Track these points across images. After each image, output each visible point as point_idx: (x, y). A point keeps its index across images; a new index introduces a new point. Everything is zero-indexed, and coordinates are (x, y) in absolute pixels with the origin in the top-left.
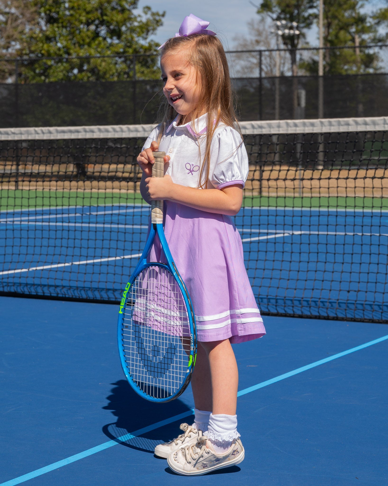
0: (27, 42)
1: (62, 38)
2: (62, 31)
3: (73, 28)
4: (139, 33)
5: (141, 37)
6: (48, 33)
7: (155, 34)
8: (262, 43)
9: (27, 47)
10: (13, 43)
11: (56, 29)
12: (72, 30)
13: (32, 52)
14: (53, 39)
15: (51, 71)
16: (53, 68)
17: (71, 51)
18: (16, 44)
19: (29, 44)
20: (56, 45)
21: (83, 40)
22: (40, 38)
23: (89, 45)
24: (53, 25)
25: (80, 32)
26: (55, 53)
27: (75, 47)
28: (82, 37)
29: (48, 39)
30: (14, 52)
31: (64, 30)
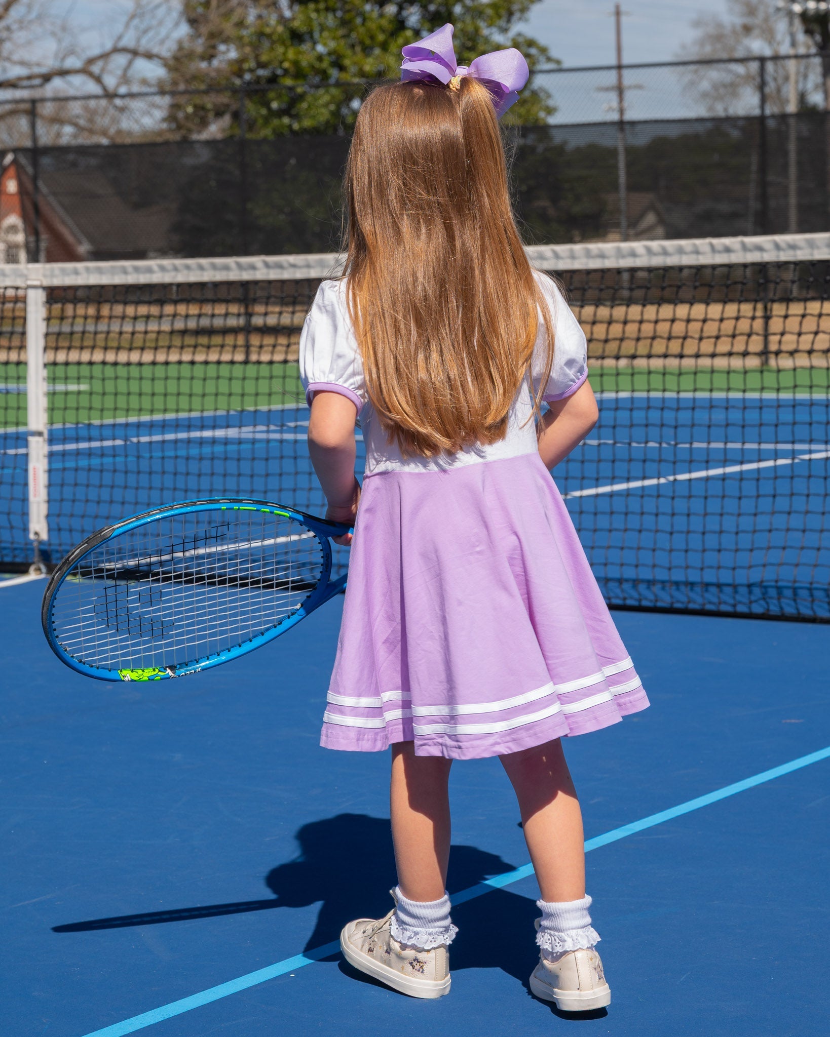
0: (251, 44)
1: (326, 34)
2: (326, 18)
3: (349, 11)
4: (491, 18)
5: (495, 26)
6: (296, 24)
7: (527, 20)
8: (756, 32)
9: (252, 56)
10: (222, 47)
11: (314, 15)
12: (347, 16)
13: (261, 65)
14: (307, 37)
15: (304, 105)
16: (309, 98)
17: (347, 62)
18: (228, 50)
19: (256, 47)
20: (314, 48)
21: (372, 38)
22: (279, 35)
23: (384, 47)
24: (307, 8)
25: (364, 20)
26: (312, 67)
27: (354, 53)
28: (368, 30)
29: (296, 37)
30: (224, 66)
31: (330, 16)
